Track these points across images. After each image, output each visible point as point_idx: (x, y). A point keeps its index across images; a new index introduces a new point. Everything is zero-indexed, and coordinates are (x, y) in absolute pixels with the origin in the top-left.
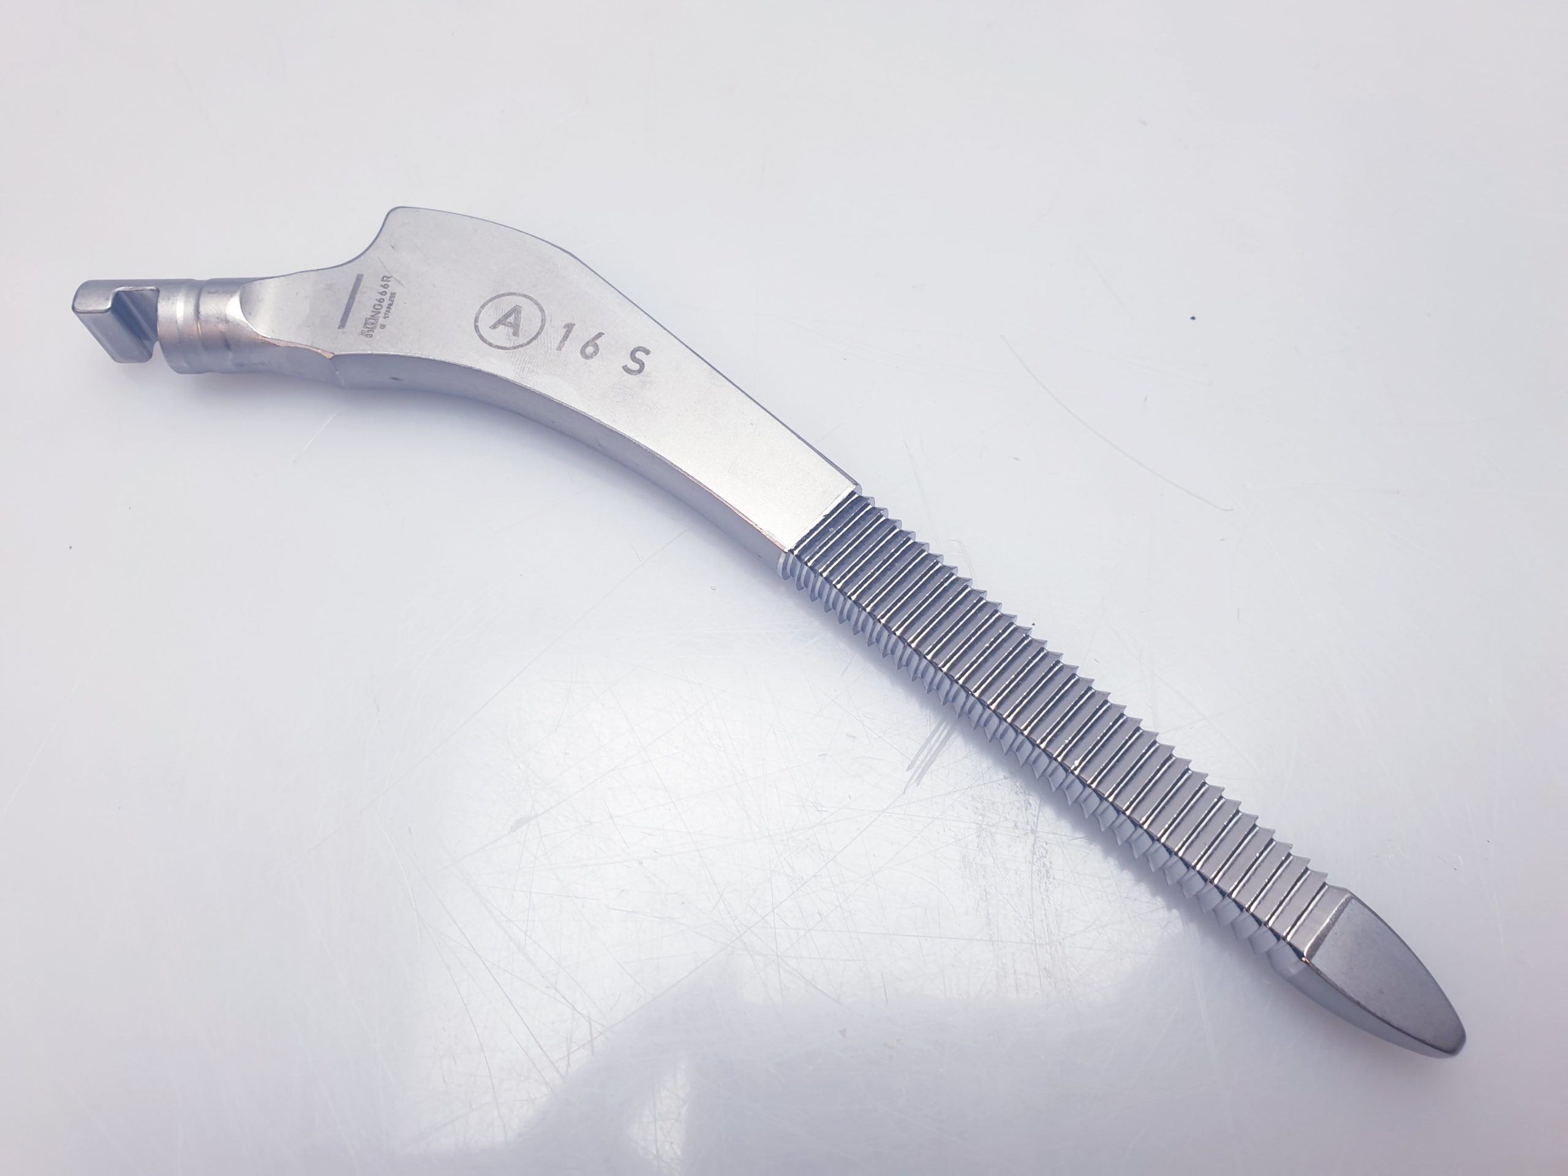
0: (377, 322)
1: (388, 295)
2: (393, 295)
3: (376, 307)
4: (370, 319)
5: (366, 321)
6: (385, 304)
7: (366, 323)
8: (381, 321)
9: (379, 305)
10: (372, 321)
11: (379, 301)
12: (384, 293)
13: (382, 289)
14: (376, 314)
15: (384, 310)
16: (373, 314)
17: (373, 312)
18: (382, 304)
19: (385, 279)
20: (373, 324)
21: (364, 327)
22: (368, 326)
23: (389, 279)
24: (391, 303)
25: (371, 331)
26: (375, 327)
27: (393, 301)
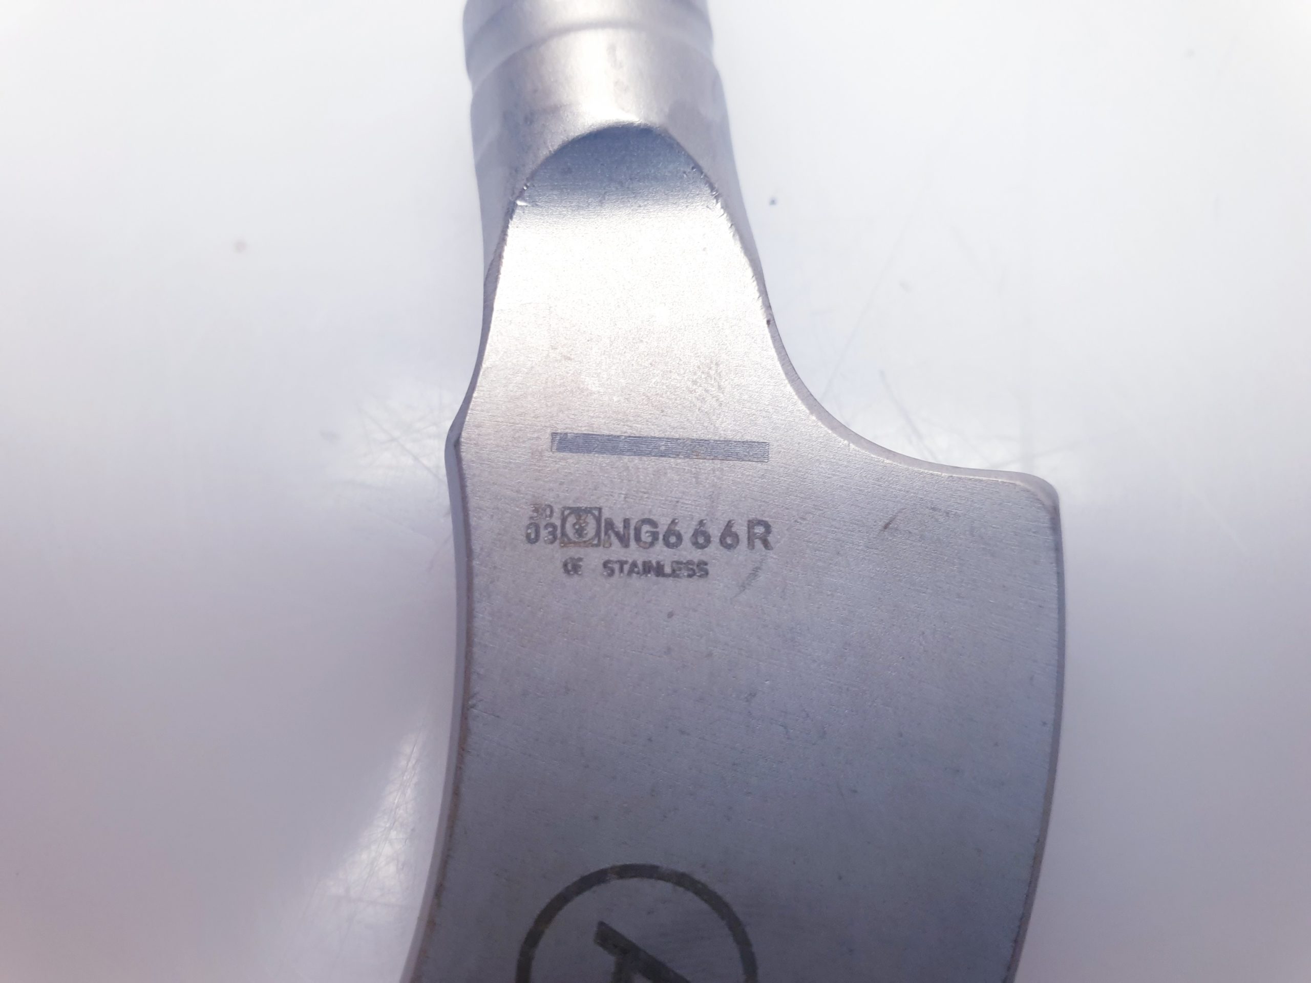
0: (588, 544)
1: (696, 555)
2: (699, 570)
3: (646, 528)
4: (598, 520)
5: (588, 511)
6: (660, 554)
7: (578, 512)
8: (593, 558)
9: (655, 536)
10: (591, 531)
11: (670, 532)
12: (701, 540)
13: (715, 531)
14: (617, 534)
15: (635, 554)
16: (620, 526)
17: (626, 522)
18: (660, 543)
19: (760, 530)
20: (580, 532)
21: (565, 508)
22: (572, 520)
23: (758, 544)
24: (668, 570)
25: (553, 533)
26: (566, 542)
27: (674, 574)
